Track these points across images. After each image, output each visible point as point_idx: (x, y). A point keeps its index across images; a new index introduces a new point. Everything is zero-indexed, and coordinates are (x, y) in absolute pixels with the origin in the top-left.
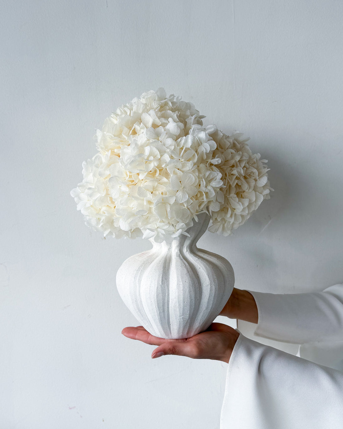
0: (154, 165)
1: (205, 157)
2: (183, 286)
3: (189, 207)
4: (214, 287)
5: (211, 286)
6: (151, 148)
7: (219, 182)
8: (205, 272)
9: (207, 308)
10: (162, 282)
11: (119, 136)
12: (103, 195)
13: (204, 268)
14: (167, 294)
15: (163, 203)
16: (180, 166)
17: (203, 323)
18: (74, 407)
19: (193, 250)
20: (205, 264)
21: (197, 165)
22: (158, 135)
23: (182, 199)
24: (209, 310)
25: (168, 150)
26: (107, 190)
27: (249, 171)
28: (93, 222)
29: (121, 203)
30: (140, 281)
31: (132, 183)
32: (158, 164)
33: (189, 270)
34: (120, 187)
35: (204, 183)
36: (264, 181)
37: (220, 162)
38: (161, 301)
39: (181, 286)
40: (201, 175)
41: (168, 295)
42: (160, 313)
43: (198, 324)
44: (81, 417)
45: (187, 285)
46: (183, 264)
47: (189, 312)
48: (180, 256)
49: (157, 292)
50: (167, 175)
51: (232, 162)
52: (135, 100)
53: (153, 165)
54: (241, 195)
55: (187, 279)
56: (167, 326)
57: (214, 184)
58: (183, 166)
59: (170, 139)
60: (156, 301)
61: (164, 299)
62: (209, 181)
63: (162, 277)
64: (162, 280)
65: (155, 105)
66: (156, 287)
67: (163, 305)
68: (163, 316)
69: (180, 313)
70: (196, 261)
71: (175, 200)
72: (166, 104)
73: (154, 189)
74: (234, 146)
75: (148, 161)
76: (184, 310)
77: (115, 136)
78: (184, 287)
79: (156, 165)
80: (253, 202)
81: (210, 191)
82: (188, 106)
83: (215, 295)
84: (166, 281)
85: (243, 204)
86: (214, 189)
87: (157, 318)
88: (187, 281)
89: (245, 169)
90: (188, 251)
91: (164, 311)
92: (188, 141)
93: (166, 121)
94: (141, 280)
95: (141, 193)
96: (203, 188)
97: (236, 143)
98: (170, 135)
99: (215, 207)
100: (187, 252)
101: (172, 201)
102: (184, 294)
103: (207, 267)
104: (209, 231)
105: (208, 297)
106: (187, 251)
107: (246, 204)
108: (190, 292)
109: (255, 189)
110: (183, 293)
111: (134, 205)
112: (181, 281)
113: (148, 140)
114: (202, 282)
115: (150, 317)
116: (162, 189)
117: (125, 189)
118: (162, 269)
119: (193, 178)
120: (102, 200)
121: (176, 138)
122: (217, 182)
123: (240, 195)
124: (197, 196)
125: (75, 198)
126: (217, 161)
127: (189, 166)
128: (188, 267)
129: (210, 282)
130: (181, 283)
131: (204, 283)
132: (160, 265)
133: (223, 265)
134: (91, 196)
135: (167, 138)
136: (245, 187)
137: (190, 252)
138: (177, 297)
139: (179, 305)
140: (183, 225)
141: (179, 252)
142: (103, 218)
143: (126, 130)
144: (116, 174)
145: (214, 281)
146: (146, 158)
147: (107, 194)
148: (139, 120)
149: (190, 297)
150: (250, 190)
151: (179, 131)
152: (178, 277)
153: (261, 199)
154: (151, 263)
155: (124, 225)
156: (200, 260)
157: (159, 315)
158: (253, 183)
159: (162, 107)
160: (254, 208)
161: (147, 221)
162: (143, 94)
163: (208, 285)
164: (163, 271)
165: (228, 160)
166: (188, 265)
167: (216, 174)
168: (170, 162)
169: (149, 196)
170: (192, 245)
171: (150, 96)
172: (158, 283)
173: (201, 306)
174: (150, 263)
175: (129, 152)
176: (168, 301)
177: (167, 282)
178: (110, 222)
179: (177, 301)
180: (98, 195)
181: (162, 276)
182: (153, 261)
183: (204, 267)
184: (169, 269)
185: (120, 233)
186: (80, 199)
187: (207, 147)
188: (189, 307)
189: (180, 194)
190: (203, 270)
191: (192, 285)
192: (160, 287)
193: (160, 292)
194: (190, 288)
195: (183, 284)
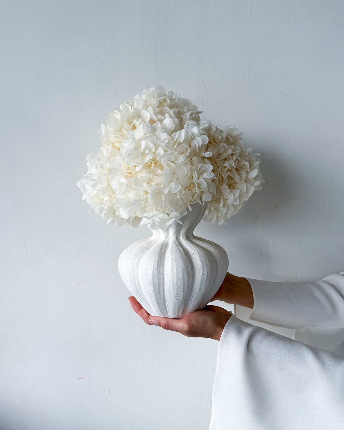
0: (150, 158)
1: (198, 150)
2: (177, 270)
3: (182, 197)
4: (206, 271)
5: (203, 270)
6: (146, 142)
7: (210, 174)
8: (198, 257)
9: (200, 290)
10: (158, 265)
11: (120, 131)
12: (105, 186)
13: (197, 253)
14: (162, 277)
15: (158, 193)
16: (173, 159)
17: (197, 304)
18: (83, 378)
19: (189, 237)
20: (198, 250)
21: (190, 158)
22: (154, 130)
23: (175, 190)
24: (202, 292)
25: (163, 144)
26: (108, 181)
27: (241, 164)
28: (97, 211)
29: (120, 193)
30: (138, 264)
31: (130, 175)
32: (153, 156)
33: (183, 255)
34: (119, 178)
35: (196, 175)
36: (255, 173)
37: (211, 155)
38: (157, 283)
39: (175, 270)
40: (193, 168)
41: (163, 278)
42: (156, 294)
43: (192, 305)
44: (89, 387)
45: (180, 268)
46: (178, 249)
47: (182, 293)
48: (176, 243)
49: (153, 274)
50: (162, 167)
51: (225, 156)
52: (137, 96)
53: (148, 158)
54: (234, 186)
55: (180, 263)
56: (163, 307)
57: (205, 175)
58: (177, 159)
59: (165, 133)
60: (152, 283)
61: (159, 281)
62: (200, 173)
63: (158, 261)
65: (154, 102)
66: (152, 270)
67: (159, 287)
68: (159, 297)
69: (175, 295)
71: (169, 191)
72: (165, 100)
73: (150, 180)
74: (227, 140)
75: (144, 154)
76: (177, 291)
77: (116, 131)
79: (151, 157)
80: (244, 193)
81: (202, 182)
82: (186, 103)
83: (207, 278)
84: (161, 265)
85: (234, 195)
86: (206, 180)
87: (154, 298)
88: (181, 264)
89: (237, 161)
91: (159, 293)
92: (182, 135)
93: (163, 117)
95: (138, 183)
96: (195, 180)
97: (229, 137)
98: (165, 130)
99: (207, 198)
101: (166, 191)
102: (177, 277)
103: (200, 252)
104: (204, 220)
105: (200, 280)
106: (183, 238)
107: (237, 195)
108: (183, 275)
109: (247, 181)
110: (177, 276)
111: (132, 195)
112: (175, 265)
113: (145, 134)
114: (195, 266)
115: (147, 297)
116: (157, 180)
117: (123, 180)
118: (158, 254)
119: (186, 170)
120: (104, 191)
121: (171, 133)
122: (209, 174)
123: (232, 186)
124: (189, 187)
125: (81, 189)
126: (208, 154)
127: (182, 158)
128: (183, 252)
129: (202, 267)
130: (175, 267)
131: (197, 267)
132: (157, 250)
133: (216, 251)
134: (94, 186)
135: (162, 133)
136: (237, 178)
137: (186, 239)
138: (171, 280)
139: (174, 287)
140: (177, 214)
141: (175, 239)
142: (105, 207)
143: (126, 125)
144: (116, 166)
145: (206, 265)
146: (142, 151)
147: (109, 185)
148: (138, 115)
149: (184, 279)
150: (242, 182)
151: (174, 126)
152: (172, 261)
153: (252, 190)
154: (149, 249)
155: (124, 214)
156: (194, 246)
157: (156, 296)
158: (244, 175)
159: (161, 104)
160: (245, 199)
161: (144, 210)
162: (144, 91)
163: (200, 269)
164: (159, 255)
165: (221, 154)
166: (182, 250)
167: (208, 167)
168: (164, 156)
169: (145, 186)
170: (188, 233)
171: (150, 93)
172: (154, 267)
173: (194, 288)
175: (127, 146)
176: (163, 283)
177: (162, 265)
178: (112, 211)
179: (171, 283)
180: (100, 186)
182: (152, 246)
184: (165, 254)
185: (122, 221)
186: (85, 189)
187: (200, 141)
188: (182, 289)
189: (173, 185)
190: (196, 255)
191: (185, 269)
192: (156, 270)
193: (156, 275)
194: (183, 271)
195: (177, 267)
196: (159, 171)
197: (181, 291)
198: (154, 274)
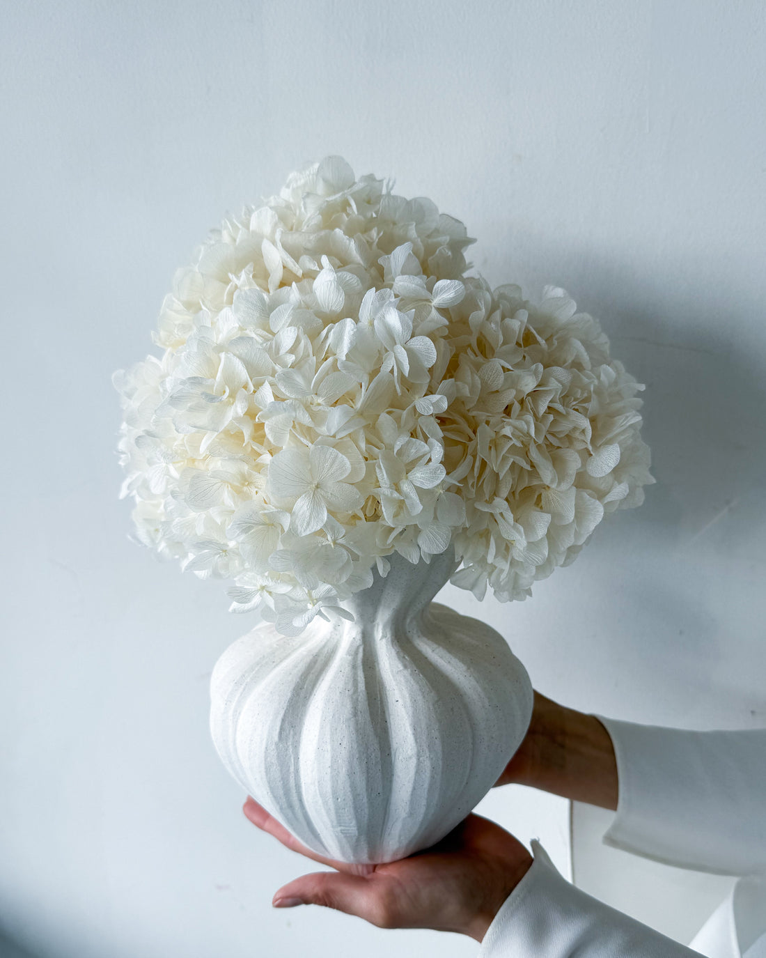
0: (236, 413)
1: (398, 389)
2: (332, 757)
3: (342, 540)
4: (428, 762)
5: (419, 759)
6: (228, 360)
7: (435, 472)
8: (407, 717)
9: (411, 814)
10: (280, 733)
13: (409, 703)
14: (292, 769)
15: (267, 524)
17: (410, 842)
20: (416, 687)
21: (367, 418)
23: (308, 524)
24: (420, 818)
25: (276, 370)
27: (565, 427)
28: (144, 537)
30: (237, 713)
33: (360, 706)
34: (166, 462)
36: (610, 458)
37: (445, 406)
38: (280, 784)
39: (328, 756)
41: (297, 771)
45: (344, 753)
46: (351, 683)
47: (354, 822)
48: (356, 653)
49: (266, 759)
51: (509, 396)
53: (231, 414)
54: (540, 495)
55: (346, 736)
57: (420, 477)
58: (317, 421)
60: (265, 778)
61: (285, 780)
62: (402, 467)
63: (283, 720)
64: (282, 729)
66: (264, 746)
68: (290, 815)
69: (332, 822)
70: (393, 676)
71: (291, 525)
72: (343, 206)
73: (246, 480)
74: (525, 342)
76: (338, 815)
78: (334, 760)
79: (241, 411)
80: (567, 523)
81: (407, 496)
82: (415, 210)
83: (431, 786)
84: (292, 732)
85: (529, 531)
86: (421, 492)
88: (345, 743)
89: (551, 417)
90: (389, 636)
91: (291, 806)
92: (344, 340)
93: (314, 264)
94: (240, 713)
96: (383, 490)
97: (534, 331)
98: (304, 314)
99: (432, 542)
100: (384, 640)
101: (286, 524)
102: (334, 779)
103: (420, 698)
105: (410, 790)
106: (384, 636)
107: (541, 531)
108: (351, 774)
109: (582, 482)
110: (332, 777)
112: (328, 741)
113: (241, 329)
114: (394, 746)
118: (289, 695)
119: (346, 461)
122: (430, 472)
126: (433, 404)
127: (336, 420)
129: (416, 750)
130: (329, 747)
131: (401, 749)
132: (290, 678)
133: (479, 689)
136: (547, 474)
137: (392, 641)
138: (317, 783)
139: (325, 803)
140: (329, 591)
141: (359, 637)
145: (431, 747)
149: (353, 787)
150: (564, 486)
152: (322, 727)
153: (598, 514)
154: (277, 665)
158: (574, 463)
162: (290, 176)
163: (410, 758)
164: (291, 699)
165: (497, 391)
166: (363, 688)
167: (427, 448)
168: (274, 409)
170: (405, 618)
171: (305, 180)
172: (270, 738)
173: (393, 807)
174: (275, 664)
176: (298, 787)
177: (295, 734)
179: (318, 791)
181: (284, 715)
182: (289, 655)
183: (408, 700)
184: (311, 694)
187: (402, 361)
188: (352, 811)
189: (303, 507)
190: (403, 709)
191: (357, 756)
192: (273, 746)
193: (274, 761)
194: (350, 763)
195: (333, 749)
196: (267, 458)
197: (348, 814)
198: (269, 759)
